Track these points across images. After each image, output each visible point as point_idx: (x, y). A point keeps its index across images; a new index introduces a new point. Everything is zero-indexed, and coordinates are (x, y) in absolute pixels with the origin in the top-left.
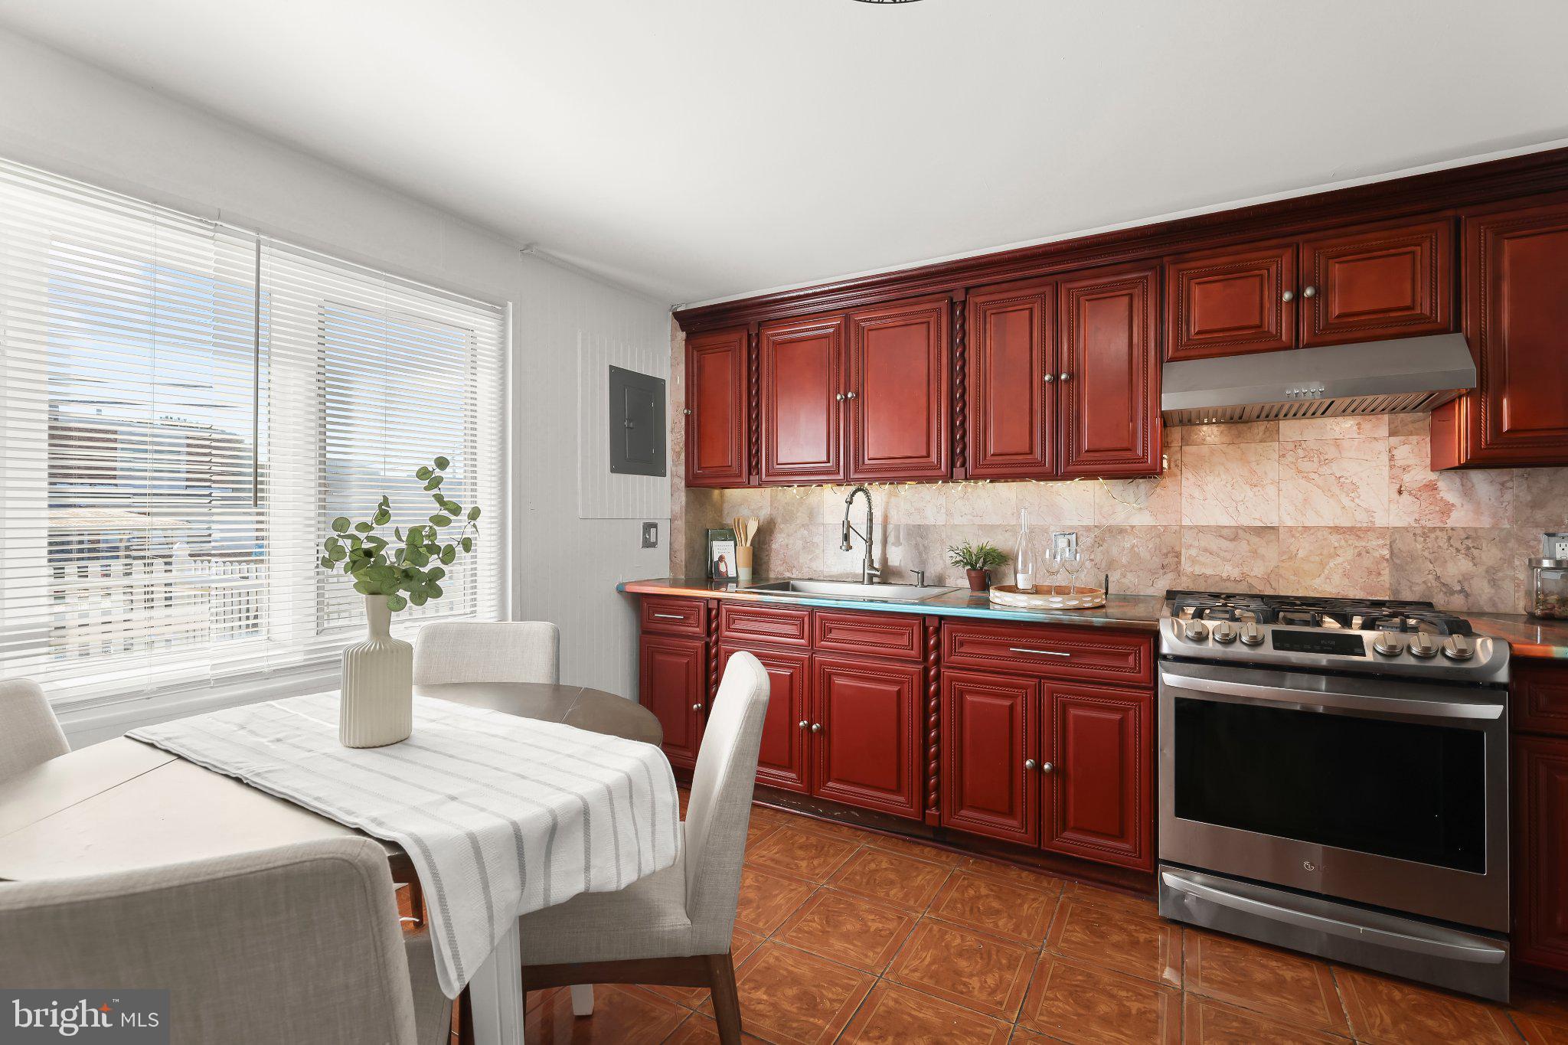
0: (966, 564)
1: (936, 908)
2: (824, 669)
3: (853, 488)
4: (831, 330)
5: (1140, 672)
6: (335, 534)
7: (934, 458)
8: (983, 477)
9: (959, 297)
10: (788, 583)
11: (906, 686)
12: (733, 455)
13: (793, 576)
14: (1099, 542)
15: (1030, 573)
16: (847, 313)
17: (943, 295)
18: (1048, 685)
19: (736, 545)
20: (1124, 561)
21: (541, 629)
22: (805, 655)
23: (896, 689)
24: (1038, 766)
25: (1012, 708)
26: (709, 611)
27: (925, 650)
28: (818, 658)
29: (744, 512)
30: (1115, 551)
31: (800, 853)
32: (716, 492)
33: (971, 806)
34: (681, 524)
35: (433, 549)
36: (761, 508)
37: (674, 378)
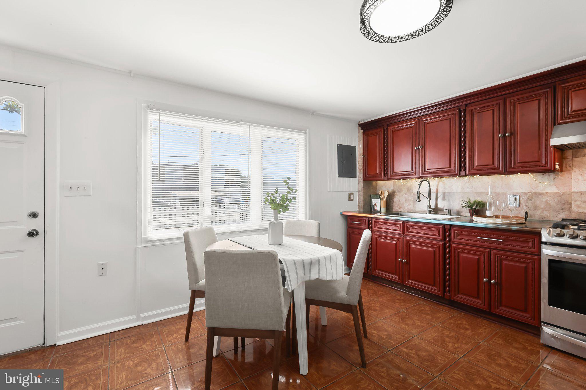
0: (469, 207)
1: (443, 323)
2: (407, 242)
3: (422, 180)
4: (413, 125)
5: (534, 249)
6: (267, 196)
7: (452, 168)
8: (476, 174)
9: (463, 108)
10: (399, 213)
11: (437, 249)
12: (379, 170)
13: (402, 211)
14: (530, 199)
15: (493, 210)
16: (419, 119)
17: (457, 108)
18: (494, 252)
19: (380, 200)
20: (542, 206)
21: (315, 223)
22: (401, 237)
23: (433, 250)
24: (489, 281)
25: (479, 259)
26: (369, 221)
27: (445, 237)
28: (405, 238)
29: (384, 189)
30: (538, 202)
31: (397, 301)
32: (374, 182)
33: (462, 293)
34: (361, 193)
35: (287, 199)
36: (390, 187)
37: (359, 145)
